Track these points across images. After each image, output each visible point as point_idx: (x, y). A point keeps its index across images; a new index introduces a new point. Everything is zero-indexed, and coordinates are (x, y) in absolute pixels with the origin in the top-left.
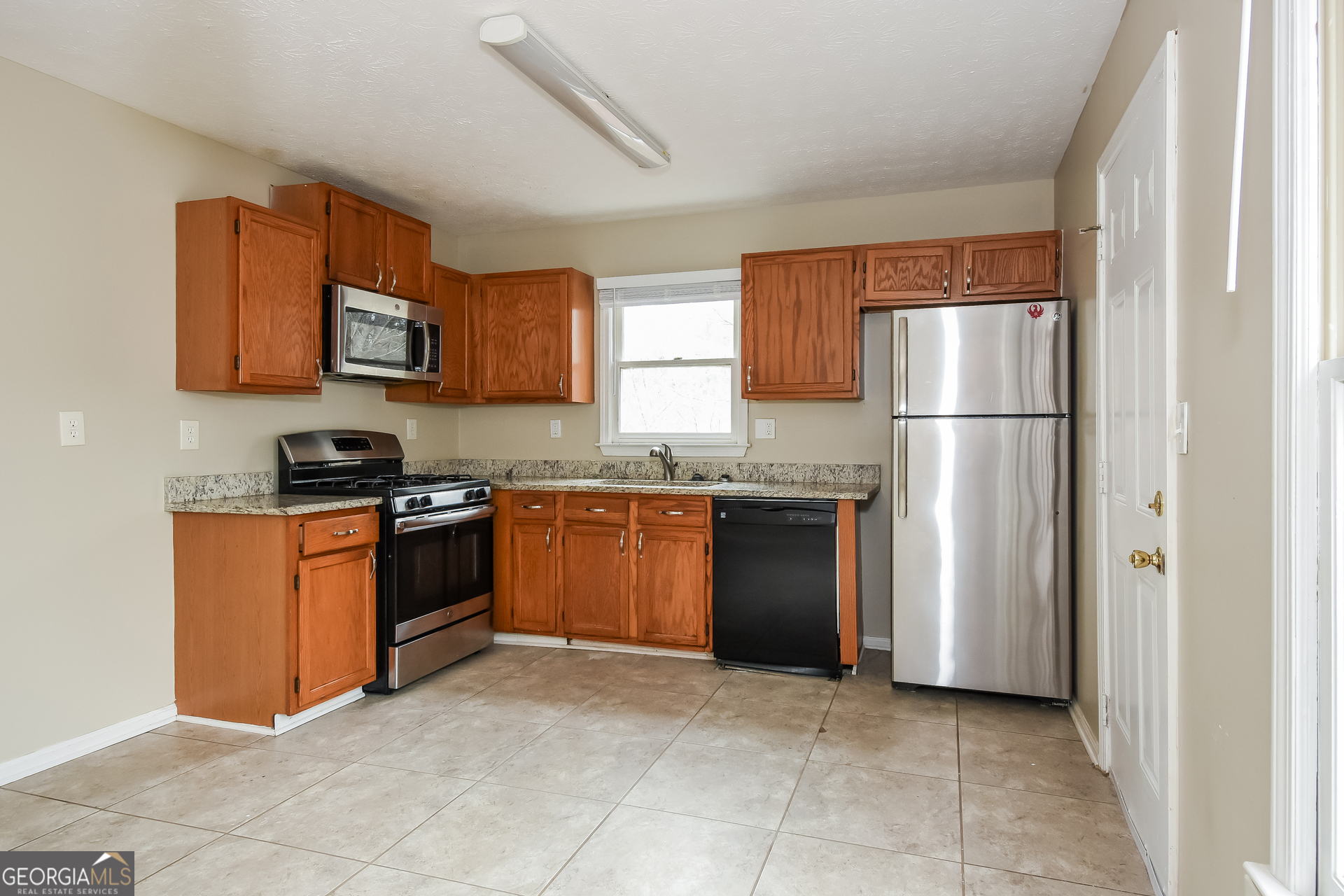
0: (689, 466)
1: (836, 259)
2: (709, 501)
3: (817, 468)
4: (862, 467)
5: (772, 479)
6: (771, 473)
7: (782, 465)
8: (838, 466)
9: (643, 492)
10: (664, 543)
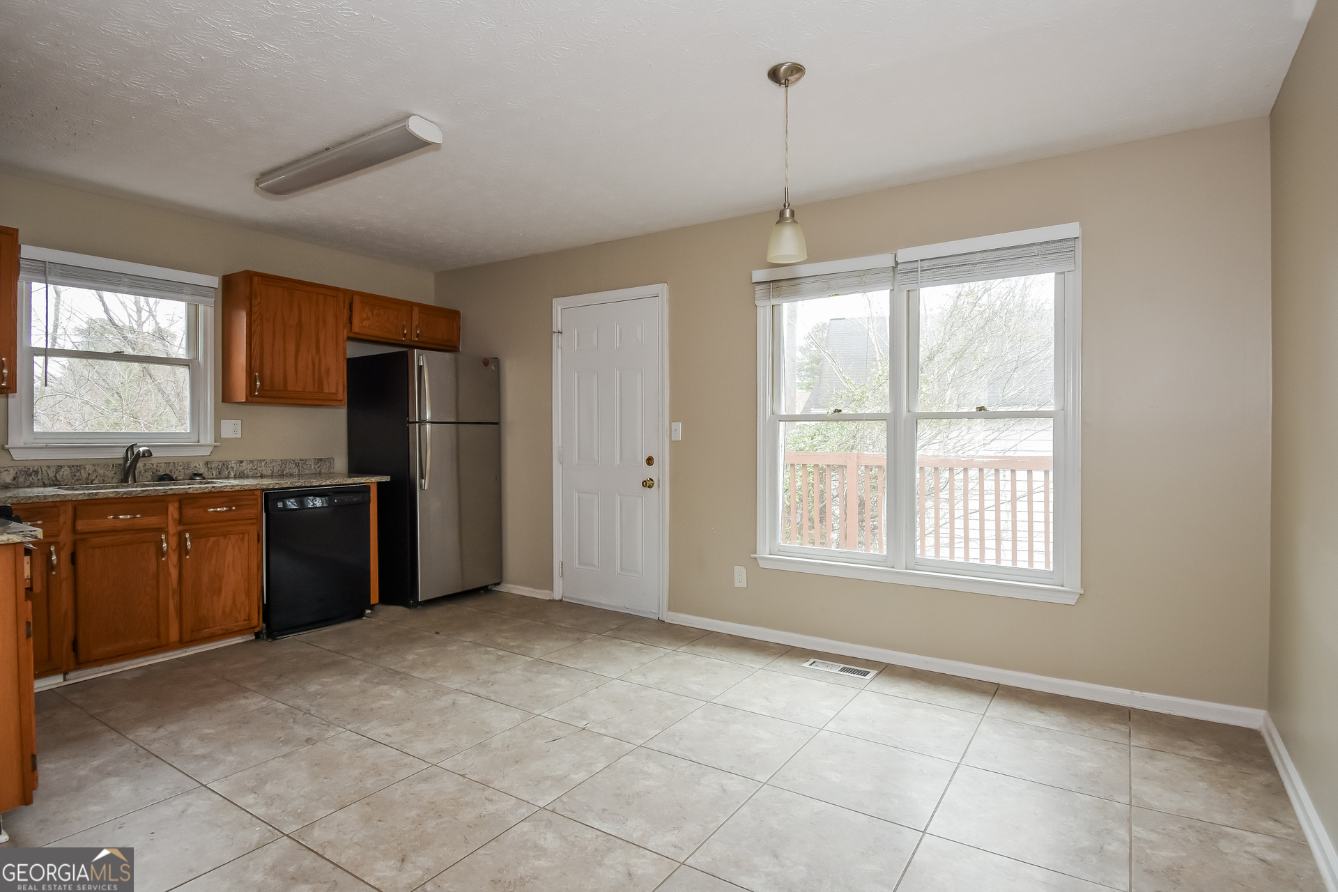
0: (147, 467)
1: (330, 296)
2: (258, 493)
3: (284, 462)
4: (320, 460)
5: (242, 475)
6: (241, 469)
7: (252, 462)
8: (302, 460)
9: (190, 491)
10: (212, 539)
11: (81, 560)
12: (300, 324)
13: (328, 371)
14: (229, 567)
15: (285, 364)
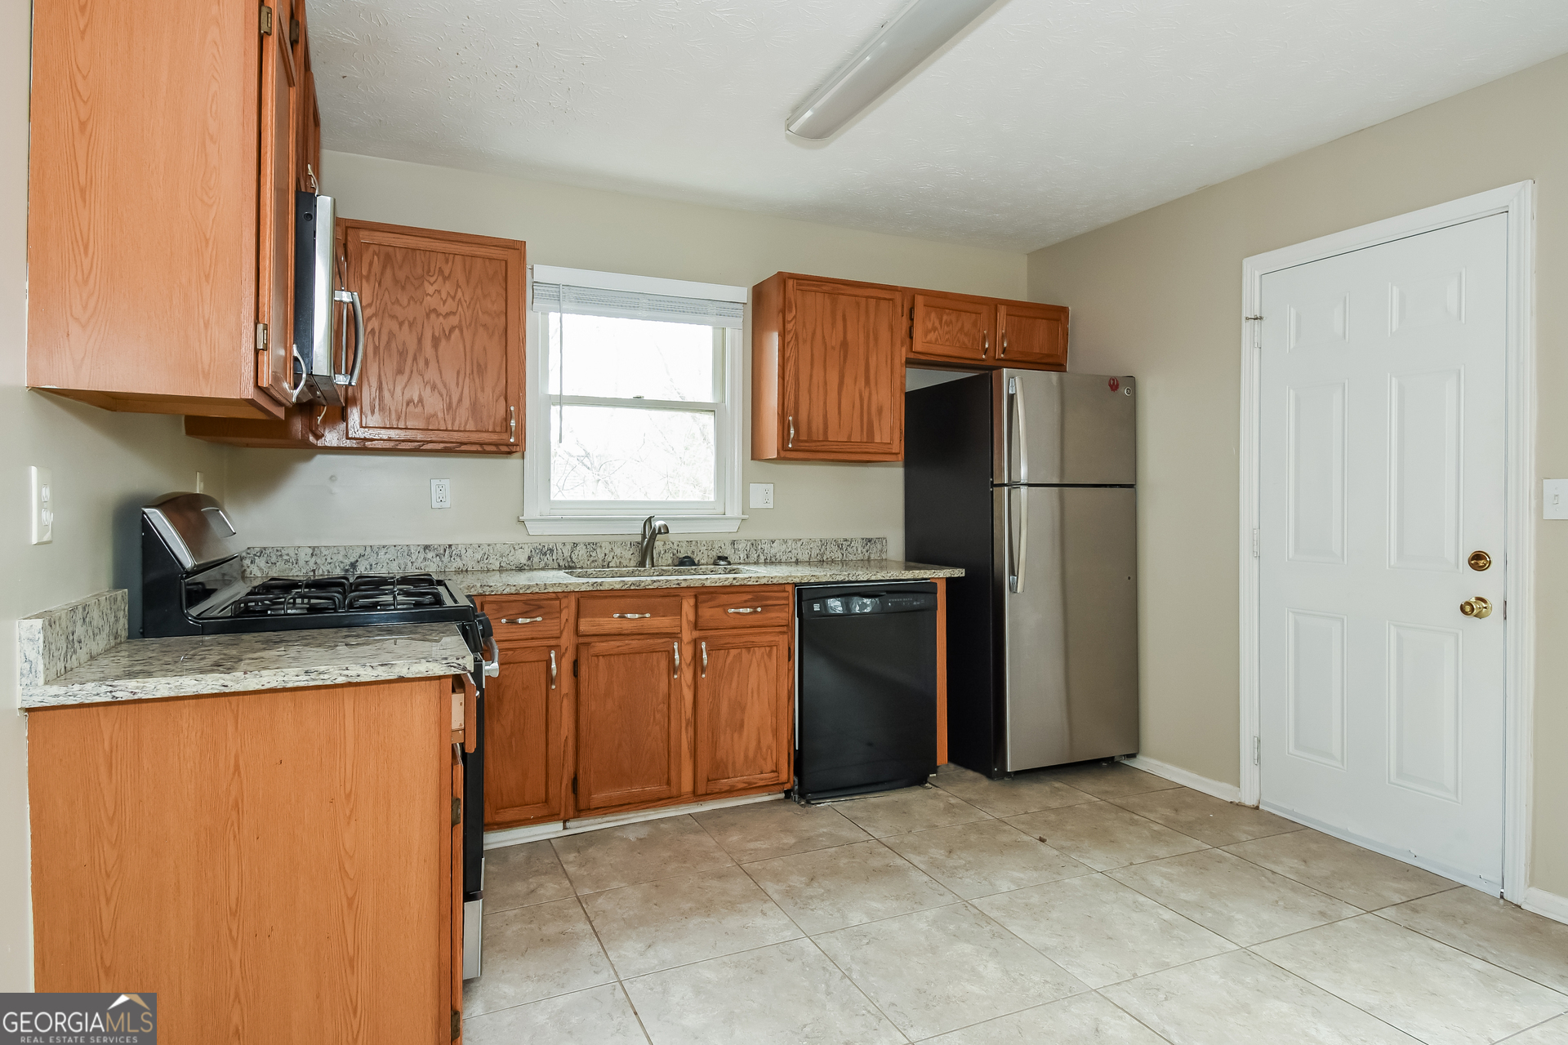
0: (667, 547)
1: (885, 299)
2: (789, 588)
3: (824, 543)
4: (870, 540)
5: (773, 559)
6: (773, 551)
7: (785, 542)
8: (846, 540)
9: (708, 584)
10: (733, 652)
11: (584, 670)
12: (844, 344)
13: (880, 411)
14: (752, 693)
15: (825, 403)
